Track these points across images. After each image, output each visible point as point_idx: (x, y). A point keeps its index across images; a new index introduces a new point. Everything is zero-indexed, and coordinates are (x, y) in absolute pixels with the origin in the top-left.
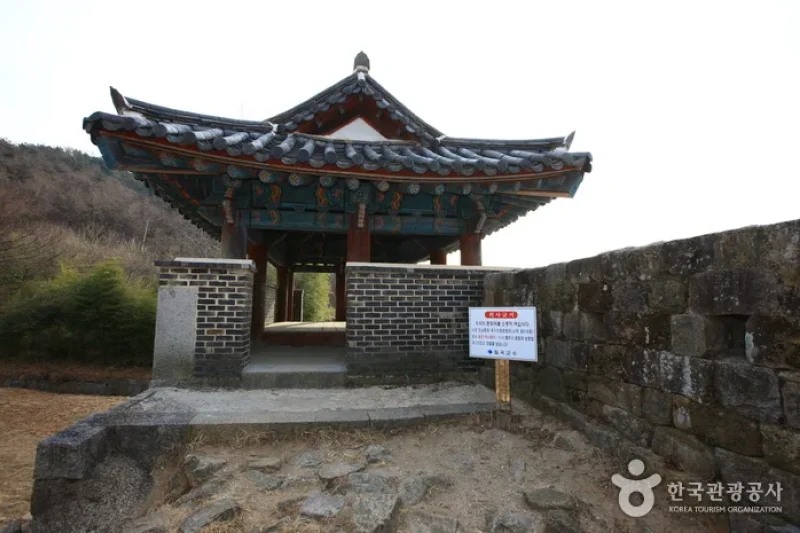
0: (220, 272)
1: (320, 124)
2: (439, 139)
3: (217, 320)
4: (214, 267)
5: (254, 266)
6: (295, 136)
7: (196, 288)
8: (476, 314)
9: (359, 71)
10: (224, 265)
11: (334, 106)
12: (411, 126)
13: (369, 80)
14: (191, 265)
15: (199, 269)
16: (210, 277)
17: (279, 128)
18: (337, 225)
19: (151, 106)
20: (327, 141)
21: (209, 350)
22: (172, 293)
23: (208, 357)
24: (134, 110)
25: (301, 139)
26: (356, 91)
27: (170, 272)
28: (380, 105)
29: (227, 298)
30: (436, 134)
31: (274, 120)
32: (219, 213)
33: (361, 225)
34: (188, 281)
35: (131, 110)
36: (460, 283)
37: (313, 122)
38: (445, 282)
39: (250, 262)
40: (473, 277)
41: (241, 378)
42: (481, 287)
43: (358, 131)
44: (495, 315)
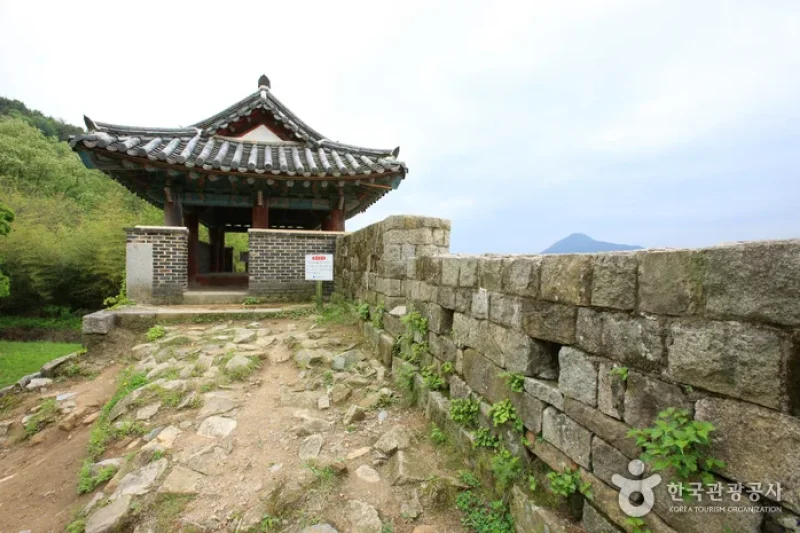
0: (166, 234)
1: (233, 130)
2: (320, 142)
3: (165, 264)
4: (162, 232)
5: (188, 231)
6: (215, 138)
7: (151, 245)
8: (309, 258)
9: (262, 90)
10: (168, 230)
11: (243, 118)
12: (300, 133)
13: (269, 97)
14: (146, 230)
15: (151, 233)
16: (159, 238)
17: (202, 132)
18: (244, 204)
19: (111, 126)
20: (238, 143)
21: (162, 282)
22: (135, 247)
23: (161, 286)
24: (102, 130)
25: (219, 141)
26: (259, 107)
27: (133, 235)
28: (276, 117)
29: (171, 250)
30: (318, 137)
31: (199, 126)
32: (163, 195)
33: (260, 203)
34: (146, 240)
35: (98, 131)
36: (320, 242)
37: (228, 129)
38: (310, 241)
39: (185, 228)
40: (328, 238)
41: (183, 299)
42: (334, 245)
43: (261, 135)
44: (317, 258)
